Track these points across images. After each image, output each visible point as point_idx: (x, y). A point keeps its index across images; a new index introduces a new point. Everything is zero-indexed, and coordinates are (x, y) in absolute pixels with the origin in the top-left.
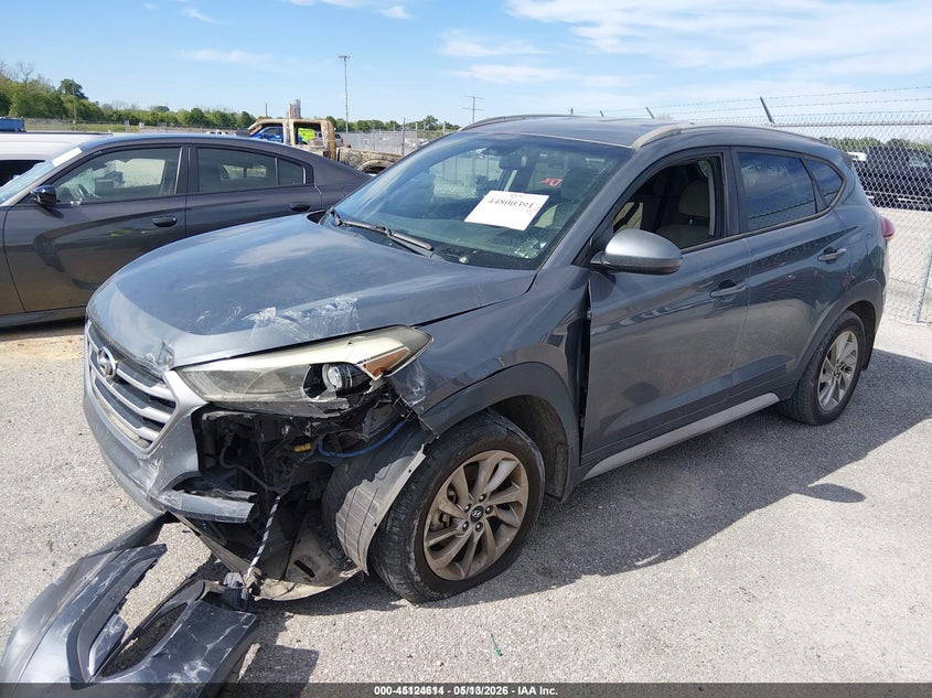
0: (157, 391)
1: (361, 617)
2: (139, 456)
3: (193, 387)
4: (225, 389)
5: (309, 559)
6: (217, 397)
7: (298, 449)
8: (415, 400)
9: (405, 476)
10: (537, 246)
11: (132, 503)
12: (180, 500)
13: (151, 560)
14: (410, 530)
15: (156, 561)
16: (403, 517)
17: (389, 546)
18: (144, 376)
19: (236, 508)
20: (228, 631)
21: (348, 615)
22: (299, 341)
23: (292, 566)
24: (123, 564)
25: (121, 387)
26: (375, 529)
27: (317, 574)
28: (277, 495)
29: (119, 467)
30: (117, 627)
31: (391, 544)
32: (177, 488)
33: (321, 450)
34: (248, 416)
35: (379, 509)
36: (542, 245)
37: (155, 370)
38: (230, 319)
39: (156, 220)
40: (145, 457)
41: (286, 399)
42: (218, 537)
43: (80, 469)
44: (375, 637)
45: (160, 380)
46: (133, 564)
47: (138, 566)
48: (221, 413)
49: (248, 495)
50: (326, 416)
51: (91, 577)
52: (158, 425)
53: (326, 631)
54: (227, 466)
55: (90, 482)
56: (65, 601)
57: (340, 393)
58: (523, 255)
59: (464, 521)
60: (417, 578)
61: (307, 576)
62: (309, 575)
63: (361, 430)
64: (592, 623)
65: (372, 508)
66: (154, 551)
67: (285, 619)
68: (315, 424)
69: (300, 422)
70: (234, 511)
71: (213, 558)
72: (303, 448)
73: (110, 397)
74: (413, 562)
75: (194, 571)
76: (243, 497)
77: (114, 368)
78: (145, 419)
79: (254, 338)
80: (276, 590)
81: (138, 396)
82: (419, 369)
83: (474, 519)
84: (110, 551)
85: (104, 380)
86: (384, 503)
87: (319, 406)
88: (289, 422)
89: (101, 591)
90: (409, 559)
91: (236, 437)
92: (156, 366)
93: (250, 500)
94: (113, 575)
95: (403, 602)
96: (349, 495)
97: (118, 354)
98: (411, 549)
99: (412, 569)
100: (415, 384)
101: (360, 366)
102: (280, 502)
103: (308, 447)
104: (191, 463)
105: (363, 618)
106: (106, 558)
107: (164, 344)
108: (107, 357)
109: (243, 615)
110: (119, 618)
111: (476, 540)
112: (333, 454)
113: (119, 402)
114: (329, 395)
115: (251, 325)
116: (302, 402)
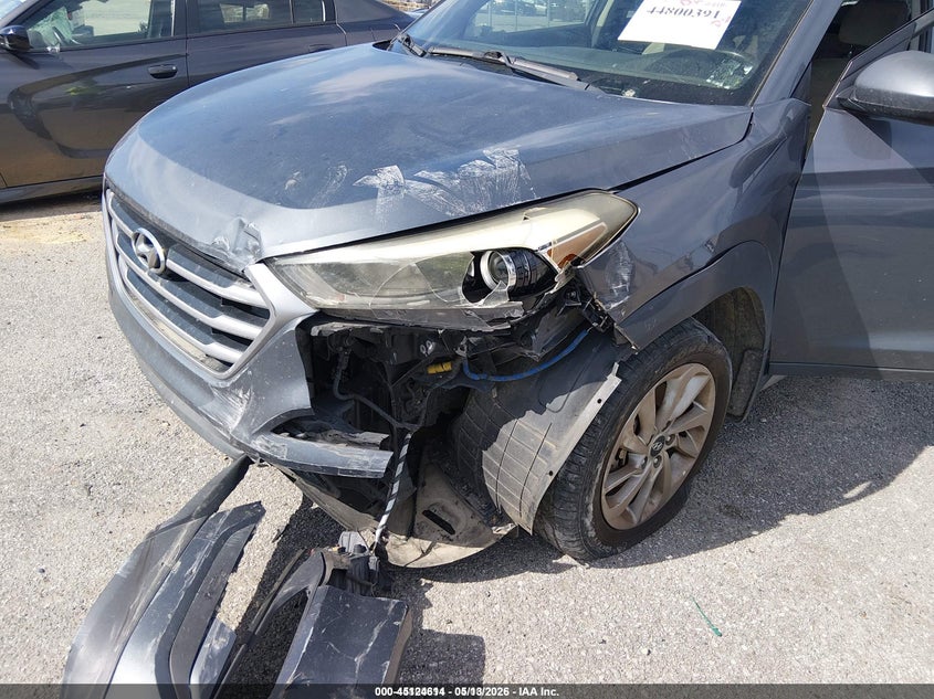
0: (236, 292)
1: (520, 583)
2: (212, 382)
3: (295, 288)
4: (342, 290)
5: (443, 508)
6: (331, 301)
7: (432, 370)
8: (613, 302)
9: (591, 410)
10: (740, 71)
11: (184, 427)
12: (284, 445)
13: (248, 529)
14: (592, 476)
15: (255, 528)
16: (584, 460)
17: (561, 497)
18: (212, 270)
19: (365, 457)
20: (376, 631)
21: (501, 581)
22: (451, 215)
23: (420, 518)
24: (211, 538)
25: (174, 285)
26: (551, 479)
27: (458, 529)
28: (408, 432)
29: (173, 389)
30: (222, 640)
31: (565, 495)
32: (277, 430)
33: (467, 371)
34: (377, 329)
35: (555, 452)
36: (748, 70)
37: (232, 262)
38: (334, 186)
39: (152, 70)
40: (221, 385)
41: (436, 306)
42: (329, 489)
43: (108, 384)
44: (547, 613)
45: (242, 277)
46: (225, 537)
47: (233, 539)
48: (337, 326)
49: (379, 437)
50: (491, 329)
51: (169, 561)
52: (241, 342)
53: (481, 606)
54: (342, 397)
55: (123, 400)
56: (140, 601)
57: (514, 294)
58: (719, 85)
59: (644, 456)
60: (592, 534)
61: (445, 532)
62: (448, 532)
63: (529, 345)
64: (817, 582)
65: (543, 450)
66: (249, 513)
67: (422, 590)
68: (473, 340)
69: (453, 337)
70: (366, 463)
71: (306, 502)
72: (440, 369)
73: (157, 298)
74: (591, 516)
75: (286, 521)
76: (373, 441)
77: (162, 258)
78: (215, 331)
79: (381, 215)
80: (406, 552)
81: (204, 300)
82: (624, 256)
83: (654, 453)
84: (188, 519)
85: (145, 275)
86: (563, 444)
87: (481, 313)
88: (434, 336)
89: (189, 582)
90: (587, 511)
91: (352, 355)
92: (232, 256)
93: (383, 446)
94: (200, 556)
95: (566, 559)
96: (505, 431)
97: (168, 240)
98: (590, 500)
99: (588, 524)
100: (617, 278)
101: (544, 253)
102: (411, 442)
103: (447, 367)
104: (298, 396)
105: (524, 584)
106: (185, 531)
107: (242, 224)
108: (148, 242)
109: (388, 604)
110: (223, 625)
111: (652, 480)
112: (483, 377)
113: (171, 305)
114: (498, 297)
115: (371, 193)
116: (458, 310)
